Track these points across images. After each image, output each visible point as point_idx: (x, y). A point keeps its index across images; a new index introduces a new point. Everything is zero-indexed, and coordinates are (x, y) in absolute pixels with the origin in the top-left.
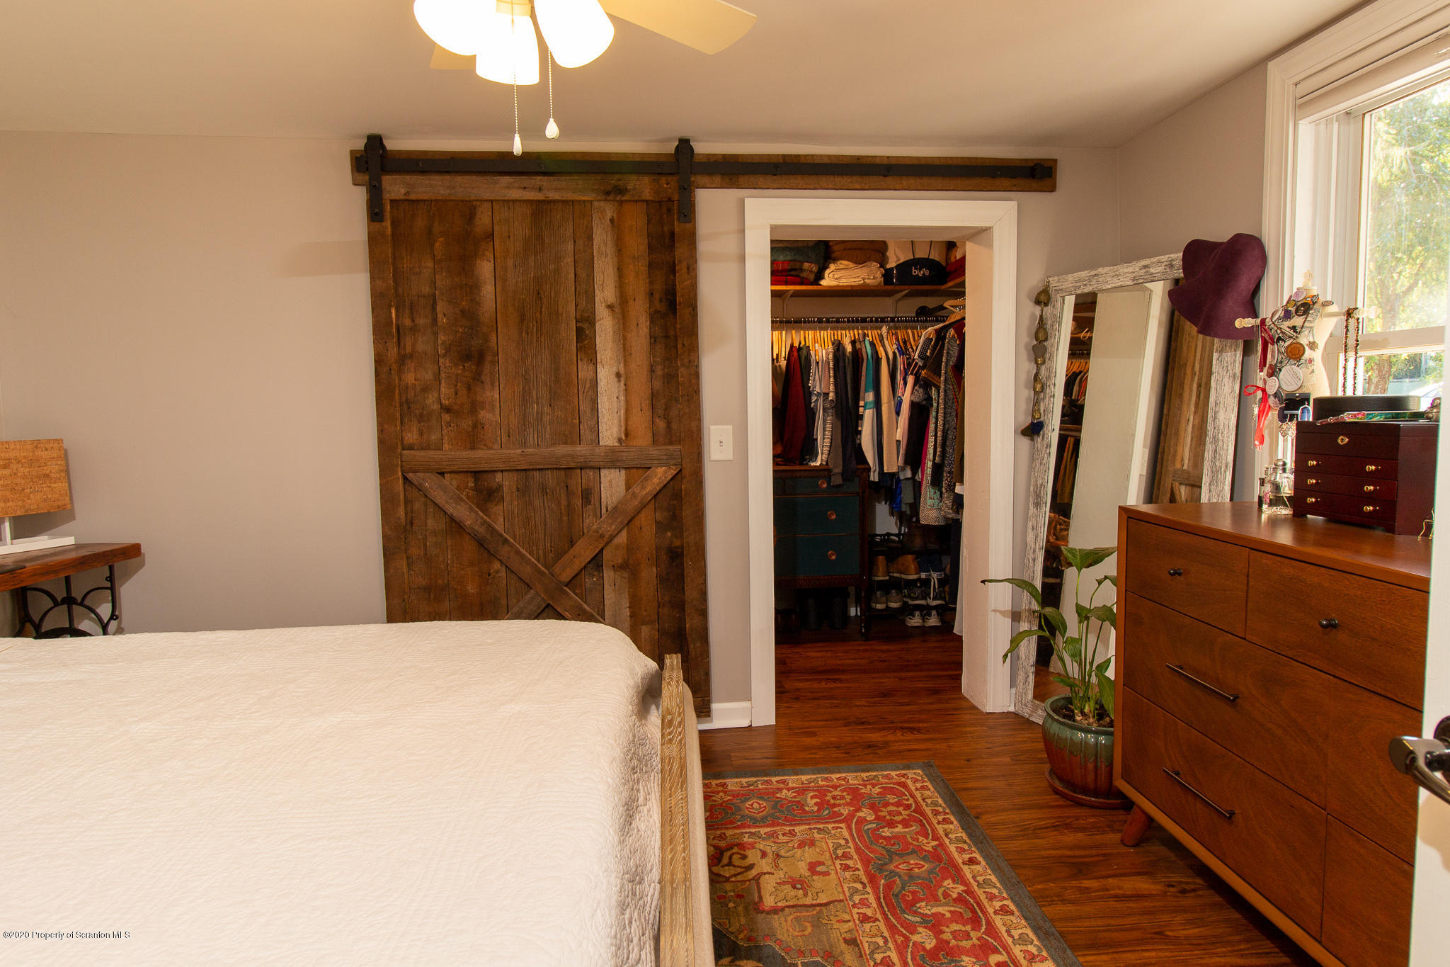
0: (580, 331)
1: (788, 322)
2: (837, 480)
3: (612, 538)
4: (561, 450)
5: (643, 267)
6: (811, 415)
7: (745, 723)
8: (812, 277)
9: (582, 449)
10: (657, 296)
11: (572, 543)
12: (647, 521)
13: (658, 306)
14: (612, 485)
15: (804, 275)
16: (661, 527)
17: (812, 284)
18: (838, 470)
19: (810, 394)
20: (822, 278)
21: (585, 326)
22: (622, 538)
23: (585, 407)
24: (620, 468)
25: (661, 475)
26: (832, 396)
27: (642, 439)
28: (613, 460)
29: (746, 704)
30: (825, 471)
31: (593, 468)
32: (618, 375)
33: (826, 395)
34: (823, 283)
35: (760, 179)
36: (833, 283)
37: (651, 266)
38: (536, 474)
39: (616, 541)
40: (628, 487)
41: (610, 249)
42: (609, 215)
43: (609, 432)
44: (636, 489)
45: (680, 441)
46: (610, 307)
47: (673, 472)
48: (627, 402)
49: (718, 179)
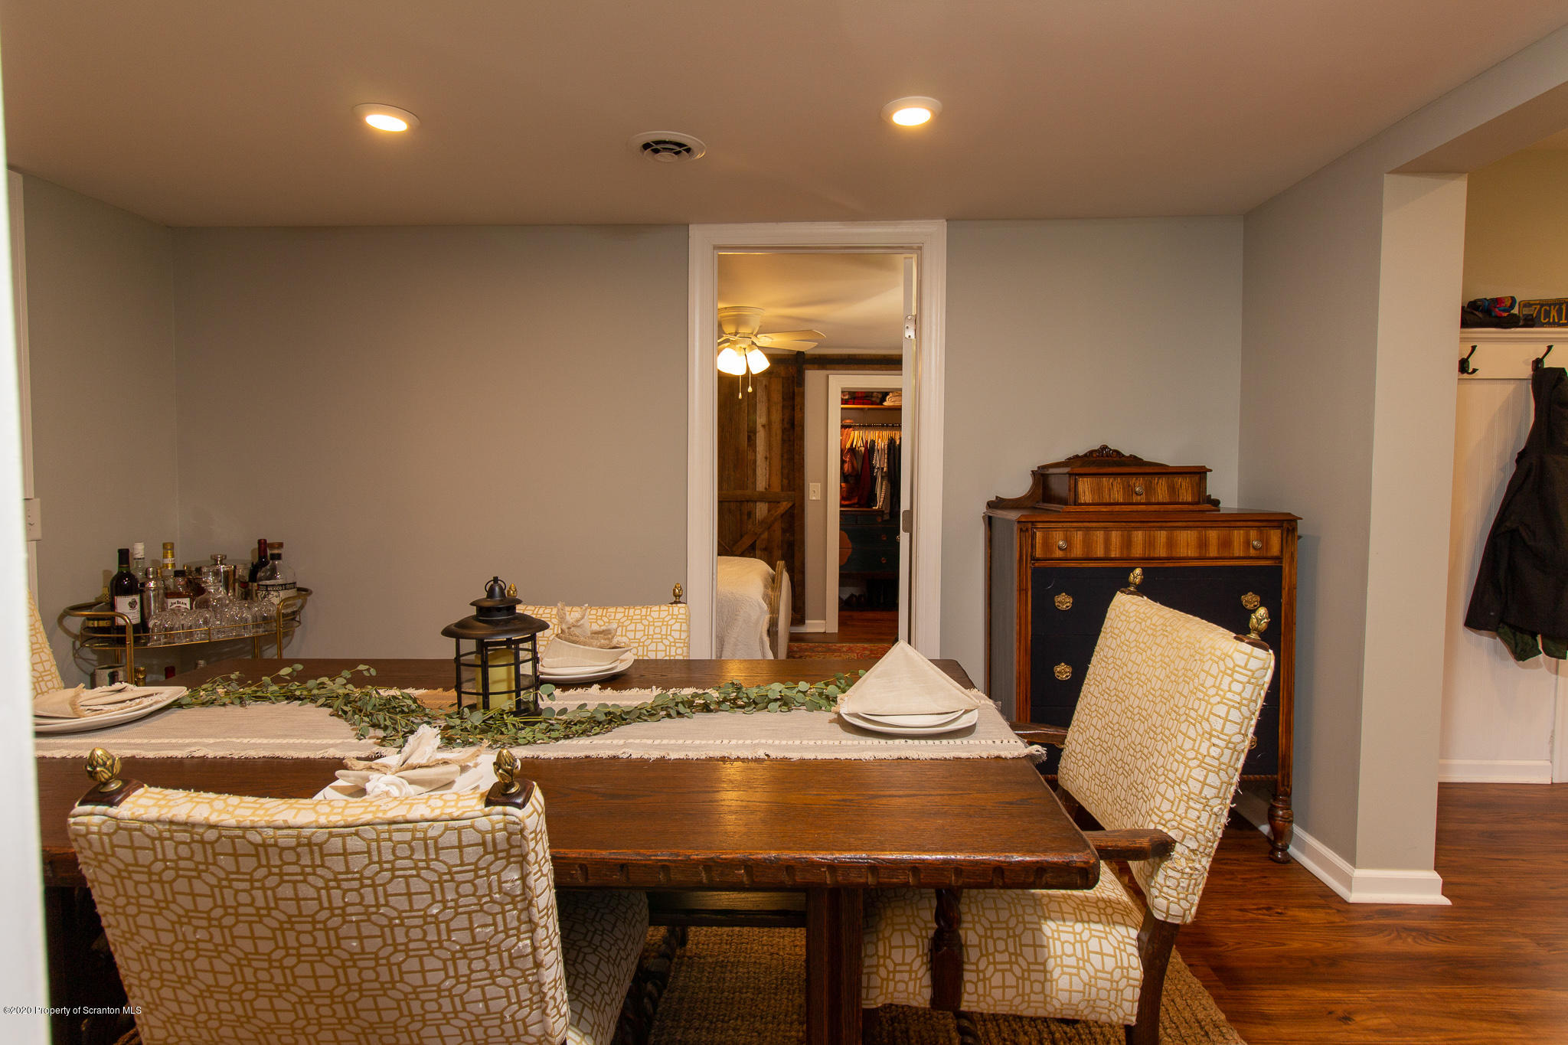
0: (749, 438)
1: (864, 426)
2: (887, 517)
3: (760, 534)
4: (739, 492)
5: (779, 407)
6: (875, 479)
7: (823, 631)
8: (878, 401)
9: (748, 492)
10: (786, 420)
11: (742, 536)
12: (778, 527)
13: (786, 426)
14: (761, 510)
15: (873, 399)
16: (784, 531)
17: (878, 404)
18: (887, 511)
19: (874, 468)
20: (885, 401)
21: (752, 434)
22: (765, 535)
23: (750, 472)
24: (765, 502)
25: (784, 506)
26: (885, 469)
27: (776, 487)
28: (762, 497)
29: (823, 622)
30: (880, 512)
31: (752, 501)
32: (766, 458)
33: (883, 469)
34: (885, 404)
35: (837, 366)
36: (892, 404)
37: (783, 407)
38: (726, 504)
39: (763, 537)
40: (769, 511)
41: (765, 398)
42: (764, 383)
43: (761, 484)
44: (773, 512)
45: (794, 490)
46: (763, 426)
47: (790, 505)
48: (770, 471)
49: (816, 366)
